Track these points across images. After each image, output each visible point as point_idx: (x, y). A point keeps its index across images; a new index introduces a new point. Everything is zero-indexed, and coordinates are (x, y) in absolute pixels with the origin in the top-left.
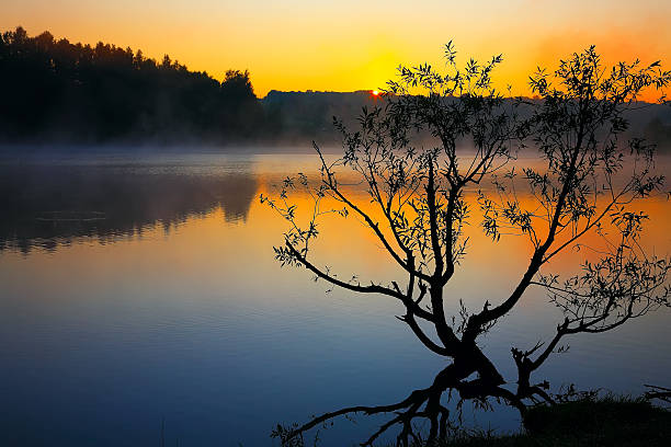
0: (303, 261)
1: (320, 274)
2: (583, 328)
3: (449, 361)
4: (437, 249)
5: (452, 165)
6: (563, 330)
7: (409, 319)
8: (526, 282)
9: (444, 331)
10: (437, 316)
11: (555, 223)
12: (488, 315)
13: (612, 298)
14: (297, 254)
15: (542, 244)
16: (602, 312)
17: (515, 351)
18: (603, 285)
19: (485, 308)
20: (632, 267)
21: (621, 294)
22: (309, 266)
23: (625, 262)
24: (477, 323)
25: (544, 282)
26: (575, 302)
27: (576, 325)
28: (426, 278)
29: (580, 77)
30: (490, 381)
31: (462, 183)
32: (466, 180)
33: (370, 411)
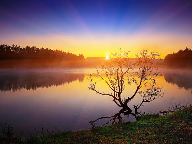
0: (94, 90)
1: (97, 92)
2: (146, 101)
3: (122, 108)
4: (119, 87)
5: (122, 71)
6: (143, 102)
7: (114, 100)
8: (136, 93)
9: (121, 102)
10: (120, 100)
11: (141, 81)
12: (129, 99)
13: (152, 95)
14: (93, 88)
15: (139, 85)
16: (150, 98)
17: (134, 106)
18: (150, 93)
20: (155, 89)
21: (153, 94)
22: (95, 91)
23: (154, 89)
24: (127, 101)
25: (139, 93)
26: (145, 96)
27: (145, 100)
29: (144, 55)
30: (130, 112)
32: (124, 74)
33: (107, 118)
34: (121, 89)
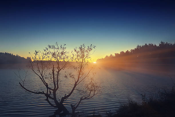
1: (27, 90)
2: (85, 98)
4: (54, 83)
5: (58, 66)
6: (81, 99)
7: (47, 100)
8: (73, 89)
9: (56, 101)
10: (55, 98)
11: (79, 77)
12: (66, 97)
15: (77, 81)
19: (65, 95)
21: (92, 90)
22: (24, 88)
24: (63, 99)
25: (77, 89)
28: (52, 90)
30: (66, 112)
31: (60, 70)
32: (61, 69)
34: (56, 86)
